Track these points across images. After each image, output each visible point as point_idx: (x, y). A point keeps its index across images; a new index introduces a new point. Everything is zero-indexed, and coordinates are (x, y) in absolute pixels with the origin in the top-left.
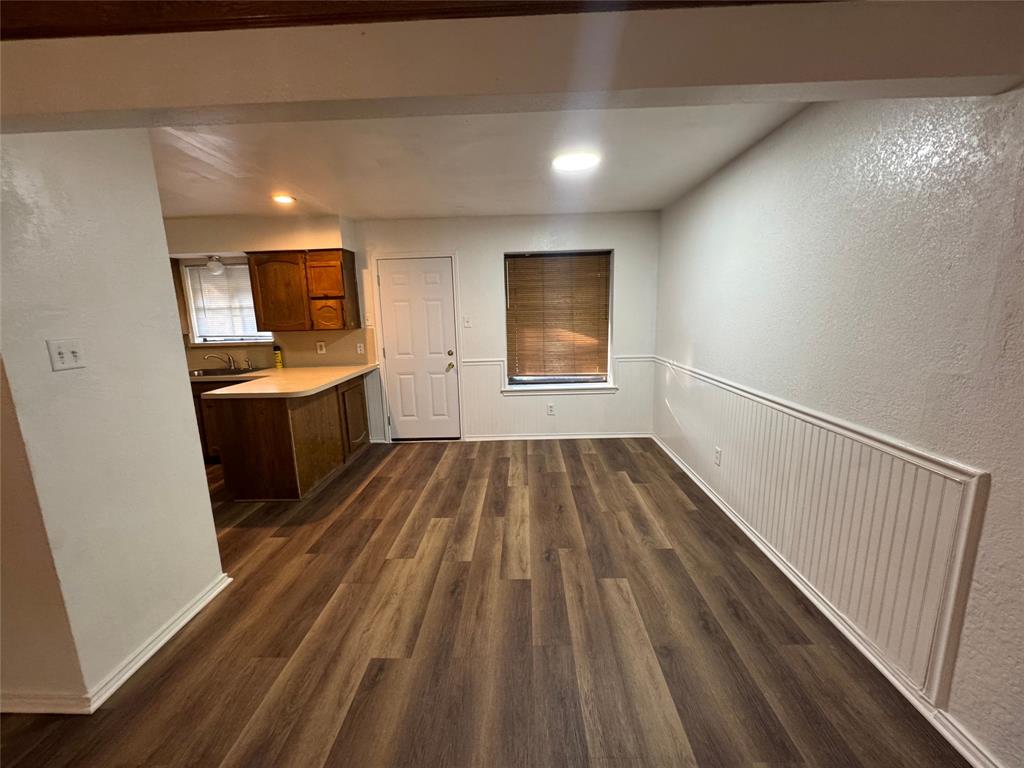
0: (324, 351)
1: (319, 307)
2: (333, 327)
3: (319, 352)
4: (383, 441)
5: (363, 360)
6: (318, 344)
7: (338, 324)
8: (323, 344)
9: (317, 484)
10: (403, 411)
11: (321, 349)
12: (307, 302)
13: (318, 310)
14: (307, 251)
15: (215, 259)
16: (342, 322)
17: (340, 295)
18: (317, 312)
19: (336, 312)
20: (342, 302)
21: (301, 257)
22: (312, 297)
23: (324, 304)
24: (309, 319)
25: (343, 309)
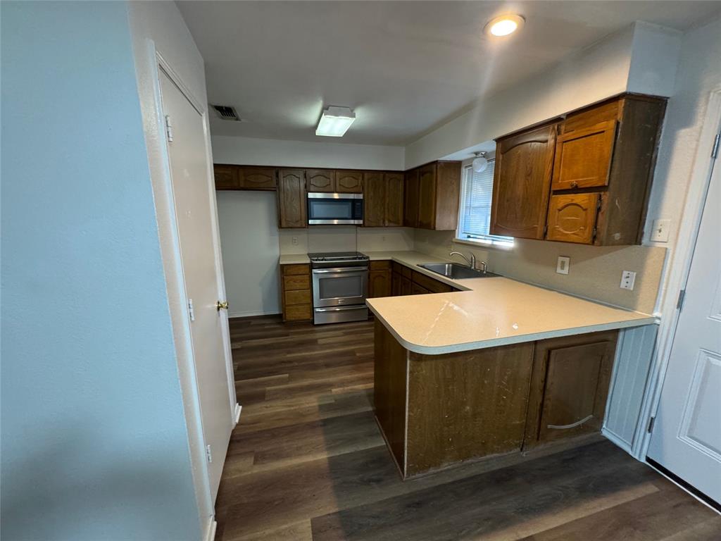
0: (566, 271)
1: (560, 206)
2: (574, 238)
3: (559, 270)
4: (627, 449)
5: (626, 301)
6: (560, 259)
7: (587, 235)
8: (567, 260)
9: (445, 466)
10: (691, 430)
11: (562, 268)
12: (547, 199)
13: (560, 210)
14: (564, 117)
15: (481, 155)
16: (591, 232)
17: (600, 184)
18: (557, 213)
19: (586, 215)
20: (600, 196)
21: (554, 129)
22: (555, 189)
23: (569, 201)
24: (543, 223)
25: (599, 209)
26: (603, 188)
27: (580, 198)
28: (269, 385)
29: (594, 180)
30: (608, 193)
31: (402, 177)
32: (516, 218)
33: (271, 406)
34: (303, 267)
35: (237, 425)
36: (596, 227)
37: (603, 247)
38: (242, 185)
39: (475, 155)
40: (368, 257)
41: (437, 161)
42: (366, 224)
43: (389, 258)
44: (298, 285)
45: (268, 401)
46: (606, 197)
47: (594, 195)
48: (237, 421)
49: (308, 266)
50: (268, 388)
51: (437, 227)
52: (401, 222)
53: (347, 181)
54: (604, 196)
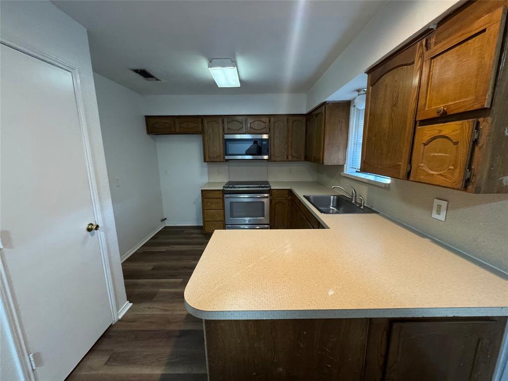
0: (442, 217)
1: (426, 139)
2: (441, 180)
3: (435, 215)
6: (437, 202)
7: (457, 176)
8: (444, 204)
11: (439, 213)
12: (412, 131)
13: (425, 145)
14: (434, 27)
15: (363, 92)
16: (462, 174)
17: (477, 106)
18: (422, 148)
19: (457, 149)
20: (478, 123)
21: (421, 45)
22: (421, 119)
23: (436, 133)
24: (407, 160)
25: (475, 142)
26: (482, 112)
27: (449, 128)
28: (164, 287)
29: (468, 103)
30: (489, 119)
31: (304, 119)
32: (382, 153)
33: (153, 308)
34: (218, 192)
35: (119, 321)
36: (470, 168)
37: (480, 195)
38: (178, 130)
39: (357, 93)
40: (270, 186)
41: (325, 102)
42: (273, 159)
43: (288, 188)
44: (214, 206)
45: (154, 301)
46: (486, 124)
47: (467, 124)
48: (120, 317)
49: (221, 192)
50: (161, 290)
51: (325, 162)
52: (303, 157)
53: (257, 125)
54: (485, 123)
